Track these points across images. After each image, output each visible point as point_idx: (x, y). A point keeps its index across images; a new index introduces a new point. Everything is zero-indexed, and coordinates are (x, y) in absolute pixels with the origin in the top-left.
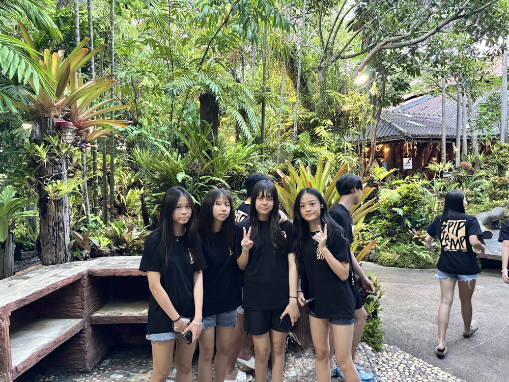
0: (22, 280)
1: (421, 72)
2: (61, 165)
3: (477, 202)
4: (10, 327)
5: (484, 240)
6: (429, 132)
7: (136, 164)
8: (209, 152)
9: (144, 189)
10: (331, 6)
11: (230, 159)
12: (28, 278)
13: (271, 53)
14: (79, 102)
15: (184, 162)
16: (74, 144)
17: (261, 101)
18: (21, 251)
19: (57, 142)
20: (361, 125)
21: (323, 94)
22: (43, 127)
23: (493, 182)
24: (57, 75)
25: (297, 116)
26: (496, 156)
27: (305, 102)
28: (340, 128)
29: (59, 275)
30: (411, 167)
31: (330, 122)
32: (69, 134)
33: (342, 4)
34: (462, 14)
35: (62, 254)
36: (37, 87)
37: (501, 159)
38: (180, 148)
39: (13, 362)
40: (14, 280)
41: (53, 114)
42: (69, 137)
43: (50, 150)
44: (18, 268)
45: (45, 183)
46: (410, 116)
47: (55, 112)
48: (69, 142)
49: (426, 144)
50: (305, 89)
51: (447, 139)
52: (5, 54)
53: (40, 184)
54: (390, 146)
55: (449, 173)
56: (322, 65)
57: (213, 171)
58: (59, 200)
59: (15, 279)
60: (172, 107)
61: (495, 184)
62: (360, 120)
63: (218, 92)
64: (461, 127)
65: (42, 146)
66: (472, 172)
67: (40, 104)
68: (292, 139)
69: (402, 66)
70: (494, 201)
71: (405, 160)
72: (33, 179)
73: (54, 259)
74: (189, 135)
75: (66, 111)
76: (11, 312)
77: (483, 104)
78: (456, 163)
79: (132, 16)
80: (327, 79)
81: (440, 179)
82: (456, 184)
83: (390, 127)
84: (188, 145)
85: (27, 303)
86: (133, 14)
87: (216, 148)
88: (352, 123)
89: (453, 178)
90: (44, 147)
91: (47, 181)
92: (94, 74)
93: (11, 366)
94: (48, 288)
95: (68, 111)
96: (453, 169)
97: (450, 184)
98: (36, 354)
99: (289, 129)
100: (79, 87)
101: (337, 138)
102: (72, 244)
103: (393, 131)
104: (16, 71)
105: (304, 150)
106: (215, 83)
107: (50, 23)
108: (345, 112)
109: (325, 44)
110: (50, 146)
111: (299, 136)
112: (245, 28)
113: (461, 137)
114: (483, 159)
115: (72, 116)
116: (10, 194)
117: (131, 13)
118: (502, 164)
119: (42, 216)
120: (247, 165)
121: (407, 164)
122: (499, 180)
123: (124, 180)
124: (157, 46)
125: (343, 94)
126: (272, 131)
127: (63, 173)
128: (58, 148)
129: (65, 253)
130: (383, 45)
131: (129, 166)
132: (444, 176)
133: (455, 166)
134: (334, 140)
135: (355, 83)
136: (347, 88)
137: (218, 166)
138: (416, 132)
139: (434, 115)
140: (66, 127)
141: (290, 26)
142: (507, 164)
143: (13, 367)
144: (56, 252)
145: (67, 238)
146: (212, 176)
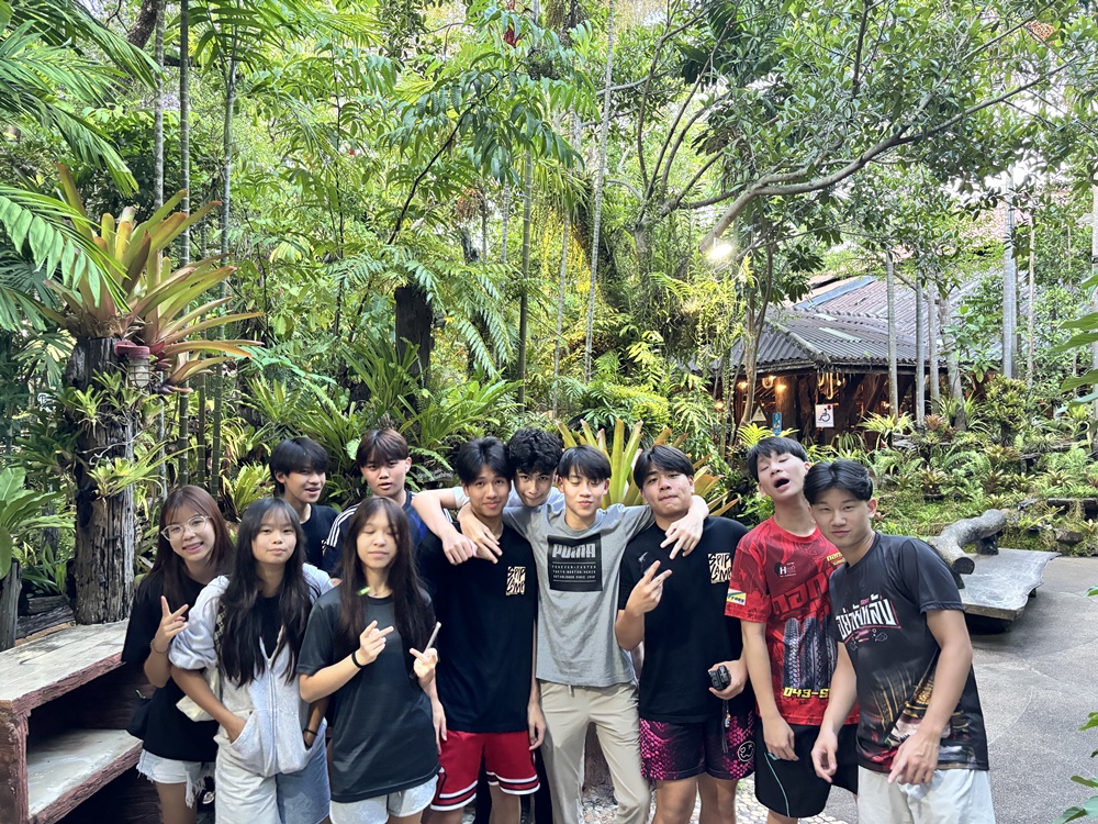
0: (42, 652)
1: (843, 236)
2: (124, 427)
3: (959, 498)
4: (27, 737)
5: (962, 575)
6: (866, 353)
7: (256, 411)
8: (411, 399)
10: (663, 104)
11: (454, 413)
12: (54, 648)
13: (542, 196)
14: (162, 309)
15: (362, 420)
16: (150, 388)
17: (520, 293)
18: (30, 595)
19: (118, 384)
20: (722, 341)
21: (644, 280)
22: (92, 356)
23: (990, 458)
25: (593, 321)
26: (996, 404)
27: (610, 293)
28: (680, 346)
29: (115, 642)
30: (830, 424)
31: (657, 337)
32: (143, 369)
34: (908, 134)
35: (117, 602)
36: (95, 292)
37: (1006, 410)
38: (353, 386)
39: (30, 807)
40: (27, 653)
41: (112, 332)
42: (142, 374)
43: (104, 401)
44: (22, 630)
45: (91, 464)
46: (829, 318)
47: (117, 327)
48: (142, 384)
49: (862, 377)
50: (609, 267)
51: (899, 368)
52: (39, 233)
53: (79, 465)
54: (788, 381)
55: (903, 438)
56: (644, 222)
57: (418, 436)
58: (117, 497)
59: (29, 650)
60: (339, 305)
61: (994, 461)
62: (718, 332)
63: (431, 286)
65: (89, 393)
66: (948, 437)
67: (90, 313)
68: (582, 368)
69: (807, 223)
70: (992, 495)
71: (820, 409)
72: (69, 456)
73: (101, 612)
74: (372, 365)
75: (137, 324)
76: (32, 711)
77: (971, 299)
78: (918, 417)
79: (259, 113)
80: (654, 249)
81: (888, 450)
82: (918, 461)
83: (787, 341)
84: (370, 383)
85: (59, 694)
86: (262, 109)
87: (425, 393)
88: (704, 337)
89: (911, 448)
90: (93, 395)
91: (95, 460)
93: (27, 812)
94: (96, 667)
95: (140, 325)
96: (912, 429)
97: (906, 460)
98: (71, 794)
99: (578, 345)
100: (163, 281)
101: (674, 364)
102: (139, 583)
103: (793, 349)
104: (59, 264)
105: (602, 392)
106: (426, 268)
107: (115, 161)
108: (688, 314)
109: (650, 178)
110: (104, 392)
111: (597, 361)
113: (927, 362)
114: (970, 410)
115: (148, 333)
116: (15, 481)
117: (258, 106)
118: (1007, 420)
119: (81, 526)
120: (489, 423)
121: (824, 416)
122: (1003, 454)
123: (231, 446)
124: (312, 183)
125: (684, 279)
126: (544, 350)
127: (126, 443)
128: (119, 396)
129: (124, 601)
130: (761, 188)
131: (242, 416)
132: (894, 443)
133: (915, 424)
134: (667, 371)
135: (708, 258)
136: (691, 269)
137: (428, 427)
138: (840, 352)
139: (878, 317)
140: (137, 357)
141: (574, 157)
142: (1018, 420)
143: (30, 817)
144: (106, 598)
145: (129, 571)
146: (418, 446)
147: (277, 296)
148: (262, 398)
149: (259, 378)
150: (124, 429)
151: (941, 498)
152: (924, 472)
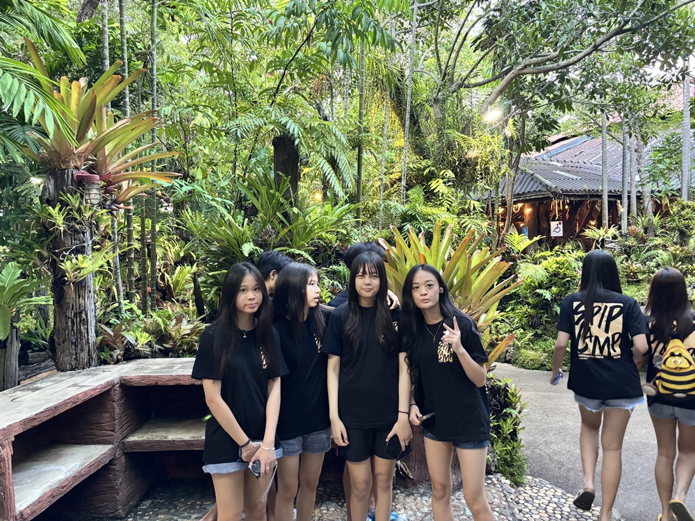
0: (29, 392)
1: (574, 105)
2: (83, 233)
4: (13, 456)
6: (585, 187)
7: (186, 231)
8: (286, 215)
9: (197, 266)
10: (451, 17)
11: (315, 224)
12: (37, 389)
13: (370, 80)
14: (108, 148)
15: (252, 229)
16: (102, 205)
17: (357, 145)
18: (29, 351)
19: (78, 202)
20: (493, 177)
21: (441, 136)
22: (59, 182)
23: (672, 254)
24: (78, 111)
25: (406, 165)
26: (676, 218)
27: (417, 146)
28: (465, 181)
29: (81, 384)
30: (561, 234)
31: (450, 174)
32: (95, 191)
33: (466, 14)
34: (628, 26)
35: (84, 355)
36: (51, 128)
37: (683, 222)
38: (246, 209)
39: (17, 505)
40: (18, 392)
41: (72, 165)
42: (95, 195)
43: (68, 214)
44: (24, 375)
45: (61, 259)
46: (559, 165)
47: (76, 161)
48: (95, 202)
49: (581, 203)
50: (416, 128)
51: (609, 196)
52: (7, 83)
53: (54, 260)
54: (533, 206)
55: (612, 242)
56: (440, 96)
57: (291, 240)
58: (81, 282)
59: (20, 390)
60: (235, 155)
61: (675, 256)
62: (491, 171)
63: (298, 134)
64: (628, 179)
65: (57, 208)
66: (643, 241)
67: (55, 151)
68: (399, 197)
69: (548, 98)
71: (553, 224)
72: (45, 254)
73: (73, 363)
74: (258, 192)
75: (91, 160)
76: (15, 437)
77: (658, 148)
78: (623, 228)
79: (180, 31)
80: (447, 115)
82: (623, 257)
83: (532, 179)
84: (258, 205)
85: (36, 423)
86: (182, 28)
87: (295, 210)
88: (481, 174)
89: (618, 248)
90: (60, 210)
91: (64, 256)
92: (128, 110)
93: (14, 510)
94: (65, 403)
95: (93, 160)
96: (618, 236)
98: (49, 494)
99: (395, 183)
100: (108, 128)
101: (461, 194)
102: (99, 342)
103: (536, 184)
104: (23, 107)
105: (416, 211)
106: (294, 122)
107: (68, 41)
108: (470, 159)
109: (443, 67)
110: (68, 208)
111: (409, 192)
112: (334, 47)
113: (629, 192)
114: (658, 223)
115: (99, 167)
116: (14, 273)
117: (179, 26)
118: (684, 229)
119: (57, 303)
120: (338, 232)
121: (556, 229)
122: (681, 251)
123: (169, 253)
124: (215, 71)
125: (468, 135)
126: (372, 186)
127: (86, 245)
128: (79, 211)
129: (89, 355)
130: (522, 69)
131: (176, 235)
132: (606, 246)
133: (621, 232)
134: (456, 198)
135: (484, 120)
136: (473, 127)
137: (298, 234)
138: (568, 187)
139: (591, 163)
140: (90, 182)
141: (396, 44)
142: (691, 229)
143: (17, 512)
144: (76, 353)
145: (92, 334)
146: (291, 247)
147: (196, 155)
148: (190, 224)
149: (187, 210)
150: (84, 235)
151: (639, 282)
152: (627, 264)
